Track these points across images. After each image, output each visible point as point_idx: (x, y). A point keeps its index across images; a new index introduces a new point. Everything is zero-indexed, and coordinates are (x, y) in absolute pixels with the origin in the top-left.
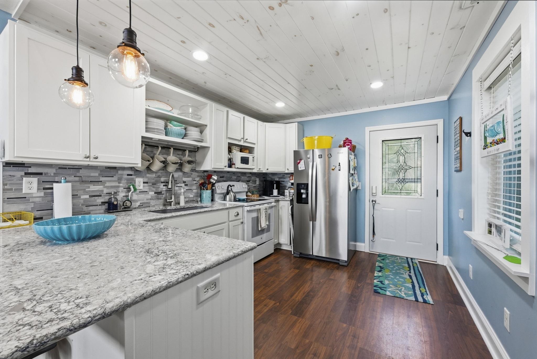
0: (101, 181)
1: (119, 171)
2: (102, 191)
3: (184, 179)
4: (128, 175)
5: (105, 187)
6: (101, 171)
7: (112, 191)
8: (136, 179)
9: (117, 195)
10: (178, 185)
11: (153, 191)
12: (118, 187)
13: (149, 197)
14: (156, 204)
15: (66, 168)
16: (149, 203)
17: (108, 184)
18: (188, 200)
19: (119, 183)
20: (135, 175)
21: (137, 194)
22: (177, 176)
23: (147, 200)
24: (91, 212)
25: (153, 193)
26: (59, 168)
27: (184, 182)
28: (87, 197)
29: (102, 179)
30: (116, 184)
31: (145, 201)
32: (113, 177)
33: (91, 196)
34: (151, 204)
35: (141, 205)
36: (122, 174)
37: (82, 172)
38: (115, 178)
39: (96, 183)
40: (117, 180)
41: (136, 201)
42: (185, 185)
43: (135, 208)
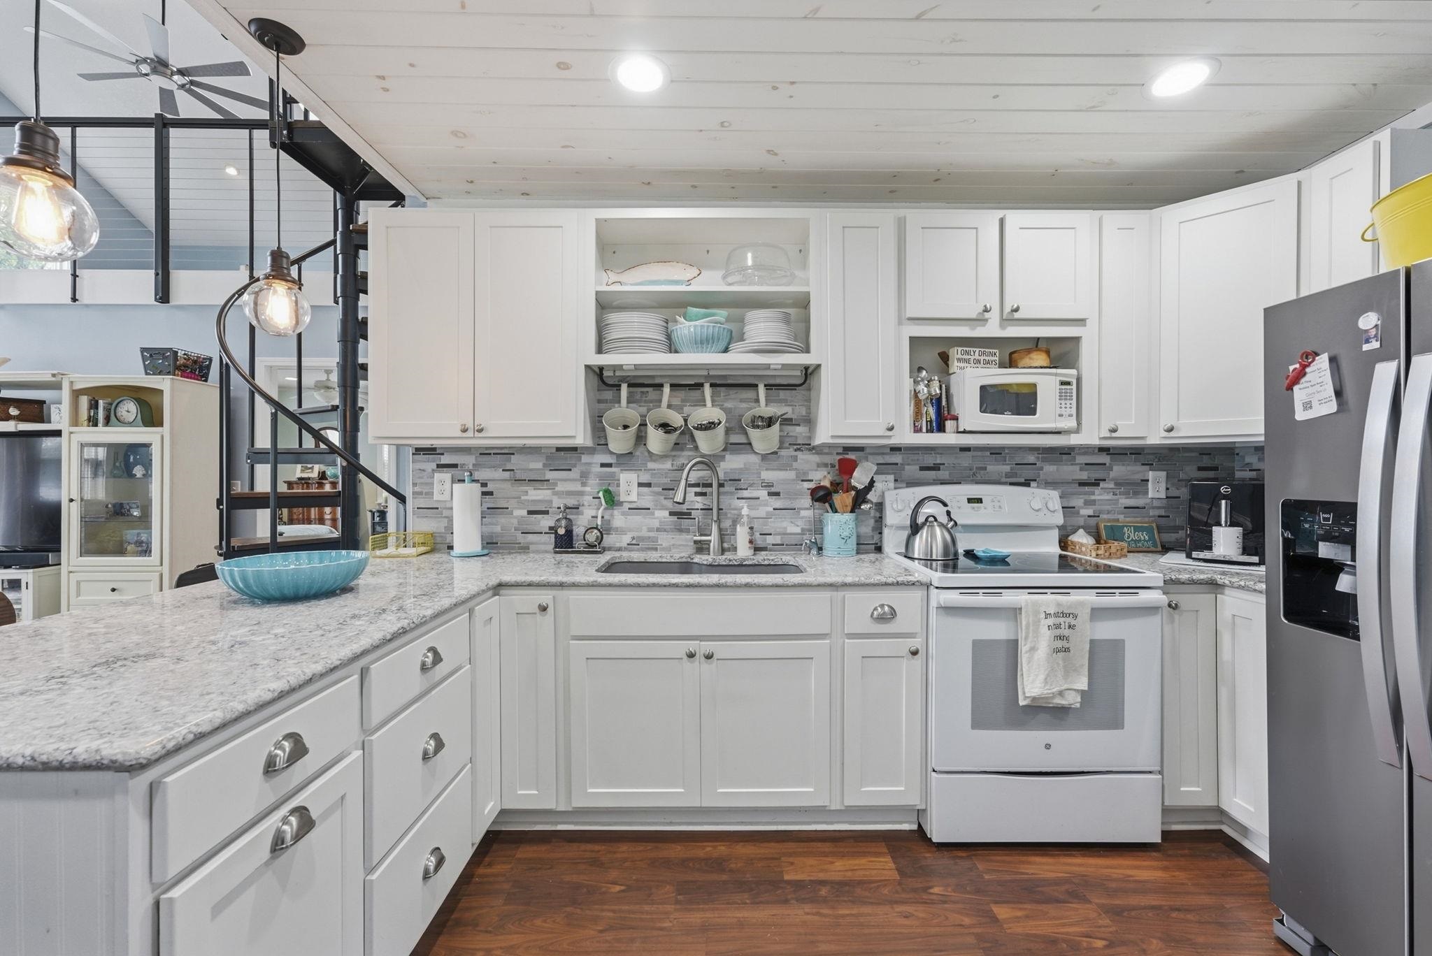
0: (548, 480)
1: (583, 456)
2: (551, 502)
3: (767, 475)
4: (603, 465)
5: (556, 493)
6: (548, 458)
7: (571, 502)
8: (621, 475)
9: (578, 514)
10: (745, 494)
11: (667, 509)
12: (581, 493)
13: (656, 524)
14: (673, 545)
15: (490, 454)
16: (655, 540)
17: (560, 487)
18: (780, 542)
19: (584, 484)
20: (618, 465)
21: (623, 514)
22: (742, 466)
23: (650, 530)
24: (531, 546)
25: (666, 513)
26: (481, 454)
27: (770, 485)
28: (524, 513)
29: (550, 475)
30: (577, 487)
31: (644, 533)
32: (570, 470)
33: (530, 512)
34: (659, 543)
35: (634, 542)
36: (589, 464)
37: (516, 461)
38: (574, 473)
39: (538, 485)
40: (579, 477)
41: (620, 531)
42: (770, 494)
43: (619, 549)
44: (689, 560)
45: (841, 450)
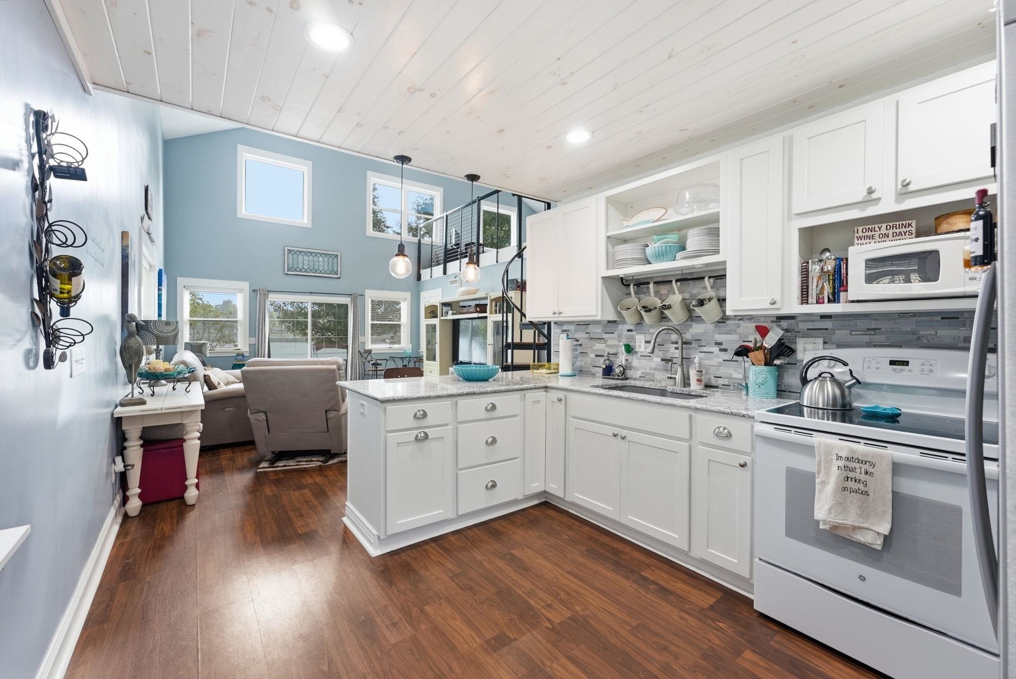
0: (604, 339)
1: (619, 325)
2: (605, 350)
3: (719, 338)
4: (629, 331)
5: (607, 346)
6: (604, 326)
7: (612, 351)
8: (637, 336)
9: (616, 357)
10: (705, 349)
11: (659, 357)
12: (618, 346)
13: (654, 365)
14: (663, 379)
15: (580, 325)
16: (653, 375)
17: (609, 343)
18: (727, 384)
19: (620, 341)
20: (636, 330)
21: (638, 359)
22: (702, 331)
23: (651, 369)
24: (596, 374)
25: (659, 359)
26: (578, 325)
27: (718, 344)
28: (593, 356)
29: (605, 336)
30: (615, 342)
31: (648, 371)
32: (613, 333)
33: (597, 356)
34: (656, 377)
35: (643, 375)
36: (622, 330)
37: (591, 328)
38: (615, 335)
39: (599, 341)
40: (617, 337)
41: (637, 369)
42: (721, 350)
43: (635, 379)
44: (665, 388)
45: (775, 319)
